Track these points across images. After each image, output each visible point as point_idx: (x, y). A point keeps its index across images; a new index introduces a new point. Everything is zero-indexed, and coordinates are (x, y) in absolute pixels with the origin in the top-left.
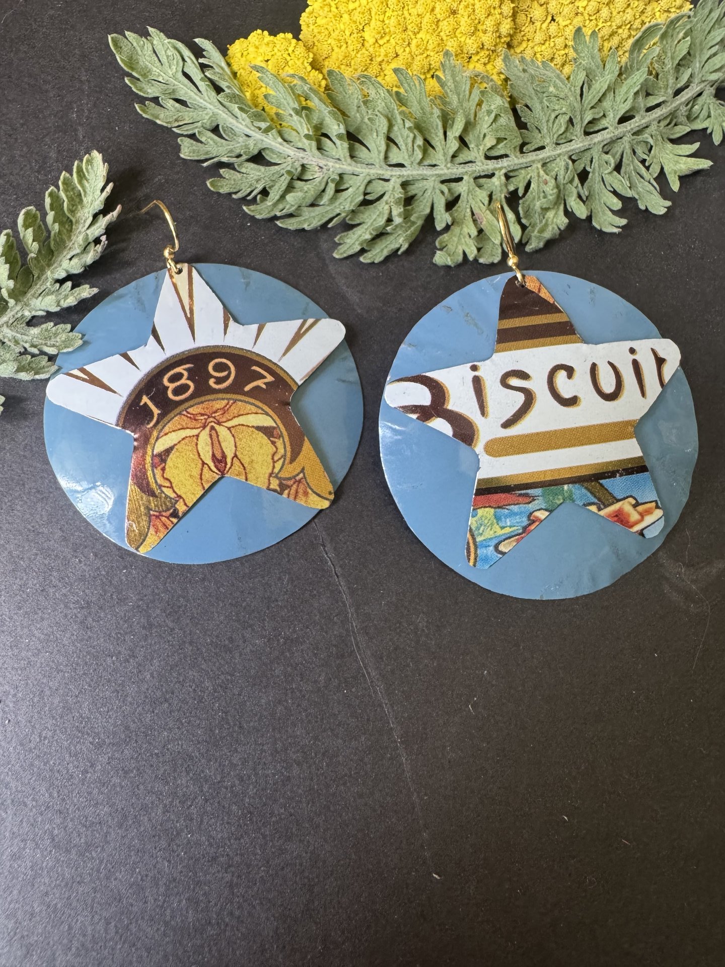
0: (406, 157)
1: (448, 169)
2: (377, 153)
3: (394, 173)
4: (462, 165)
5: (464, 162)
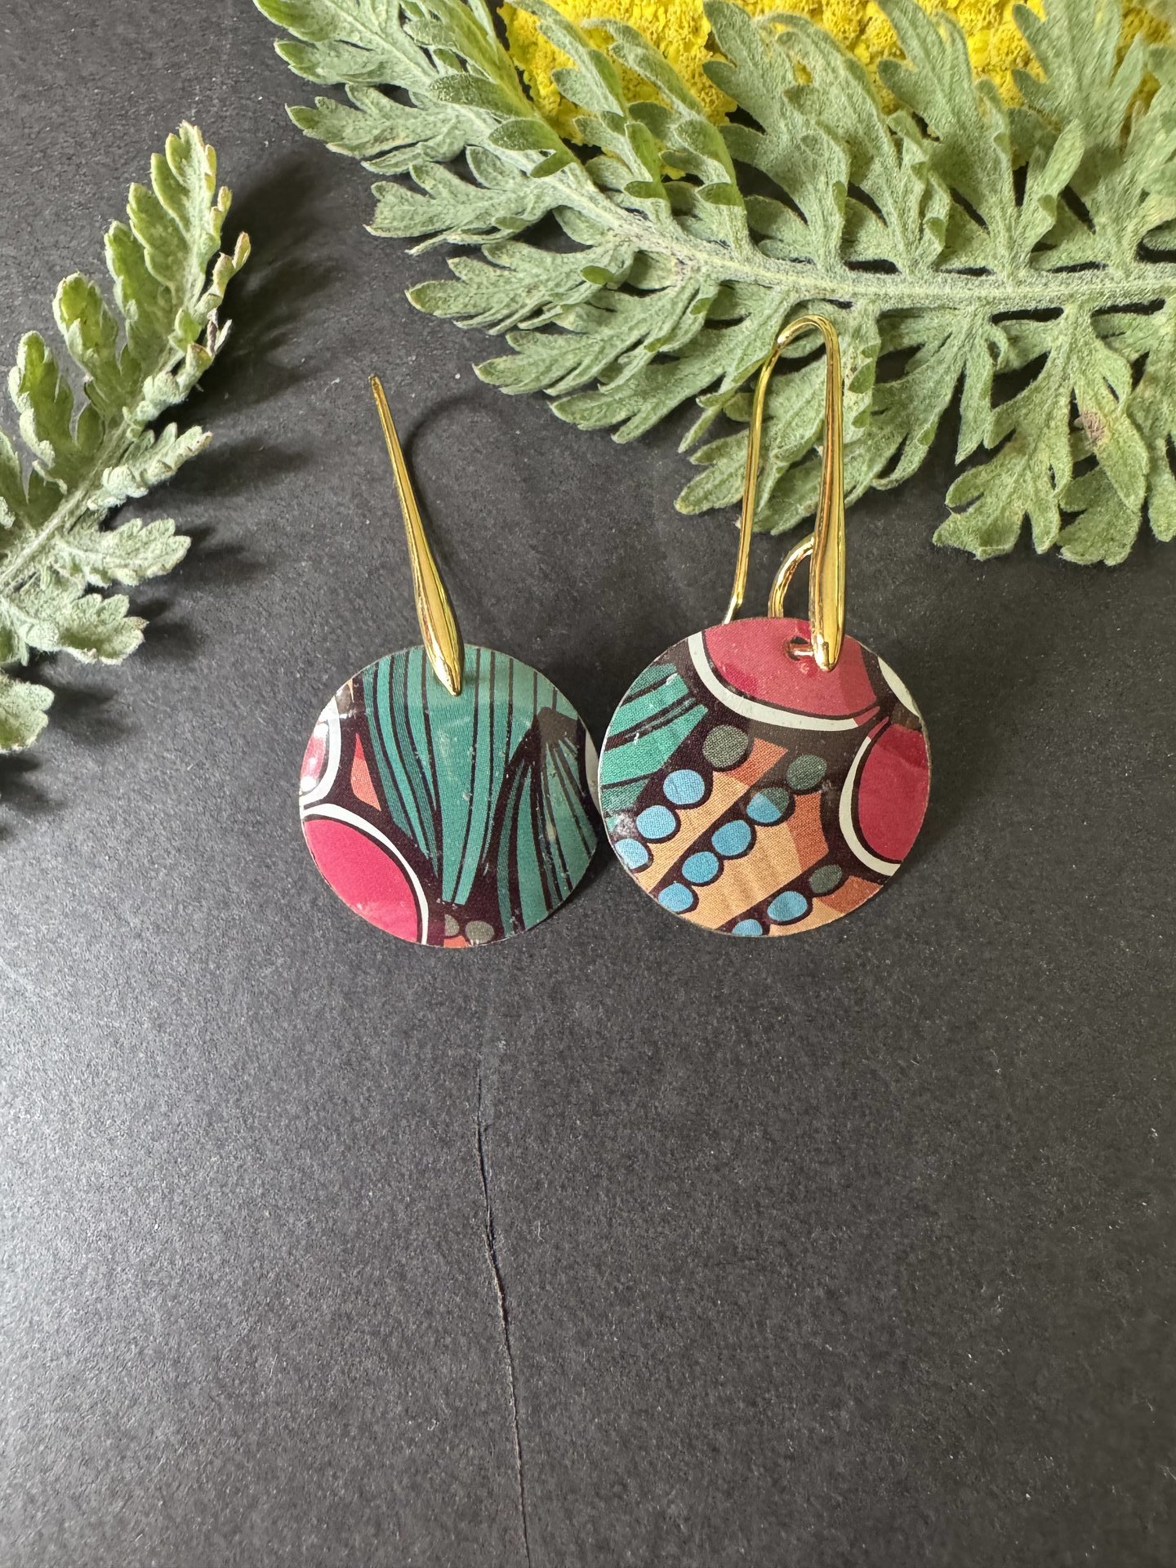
0: (901, 247)
1: (1020, 283)
2: (821, 231)
3: (861, 289)
4: (1064, 275)
5: (1072, 264)
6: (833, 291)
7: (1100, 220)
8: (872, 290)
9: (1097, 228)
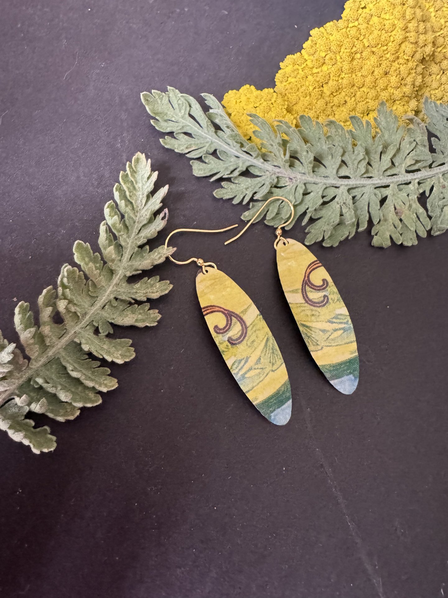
0: (352, 173)
1: (381, 179)
2: (331, 169)
3: (343, 183)
4: (390, 177)
5: (391, 174)
6: (335, 184)
7: (396, 164)
8: (346, 183)
9: (396, 166)
